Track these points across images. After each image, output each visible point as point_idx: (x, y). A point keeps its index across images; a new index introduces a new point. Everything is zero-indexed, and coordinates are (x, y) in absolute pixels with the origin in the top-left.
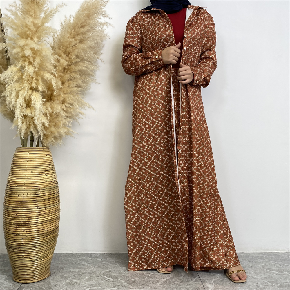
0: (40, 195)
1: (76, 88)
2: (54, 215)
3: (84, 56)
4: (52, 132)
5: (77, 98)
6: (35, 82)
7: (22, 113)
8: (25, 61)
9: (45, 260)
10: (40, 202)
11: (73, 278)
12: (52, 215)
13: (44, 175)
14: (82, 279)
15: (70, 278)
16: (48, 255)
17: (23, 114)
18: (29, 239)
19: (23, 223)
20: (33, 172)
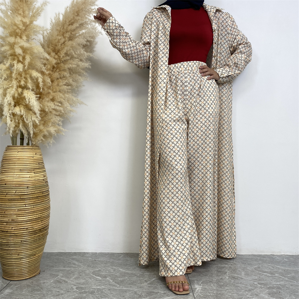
0: (29, 193)
1: (65, 87)
2: (43, 214)
3: (73, 53)
4: (41, 131)
5: (67, 96)
6: (24, 81)
7: (10, 112)
8: (14, 59)
9: (33, 258)
10: (29, 200)
11: (62, 277)
12: (40, 214)
13: (33, 173)
14: (71, 277)
15: (59, 276)
16: (37, 253)
17: (12, 113)
18: (17, 236)
19: (12, 221)
20: (22, 170)
